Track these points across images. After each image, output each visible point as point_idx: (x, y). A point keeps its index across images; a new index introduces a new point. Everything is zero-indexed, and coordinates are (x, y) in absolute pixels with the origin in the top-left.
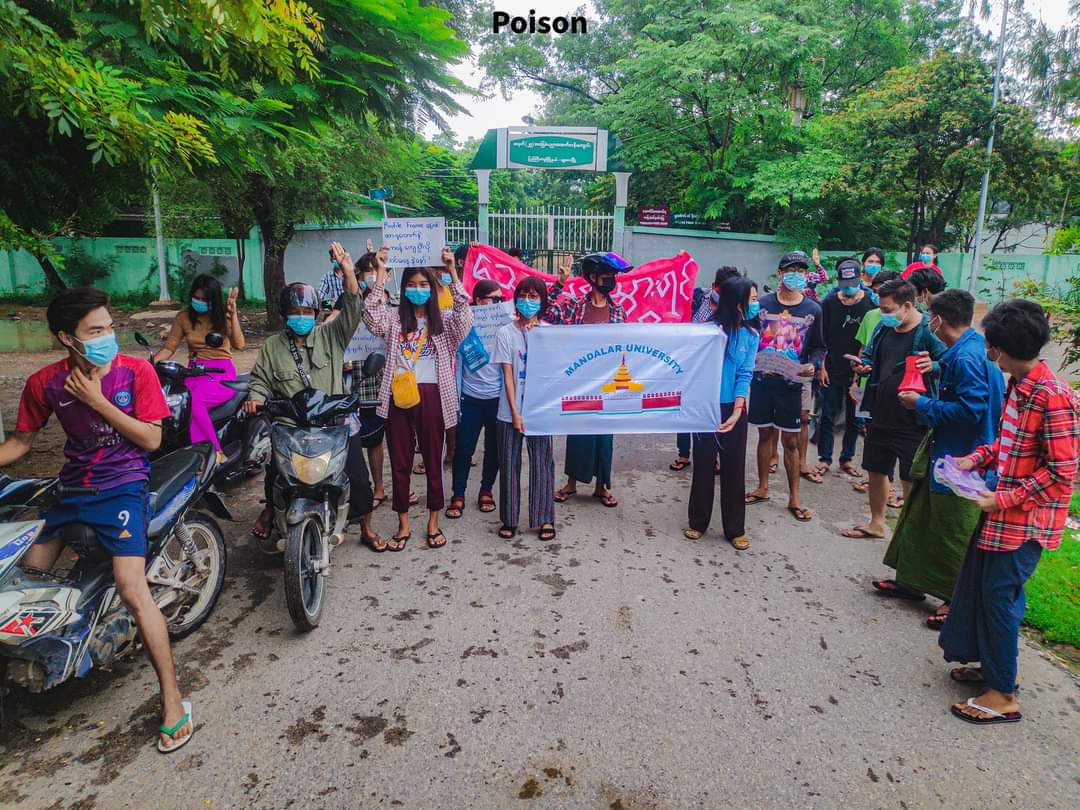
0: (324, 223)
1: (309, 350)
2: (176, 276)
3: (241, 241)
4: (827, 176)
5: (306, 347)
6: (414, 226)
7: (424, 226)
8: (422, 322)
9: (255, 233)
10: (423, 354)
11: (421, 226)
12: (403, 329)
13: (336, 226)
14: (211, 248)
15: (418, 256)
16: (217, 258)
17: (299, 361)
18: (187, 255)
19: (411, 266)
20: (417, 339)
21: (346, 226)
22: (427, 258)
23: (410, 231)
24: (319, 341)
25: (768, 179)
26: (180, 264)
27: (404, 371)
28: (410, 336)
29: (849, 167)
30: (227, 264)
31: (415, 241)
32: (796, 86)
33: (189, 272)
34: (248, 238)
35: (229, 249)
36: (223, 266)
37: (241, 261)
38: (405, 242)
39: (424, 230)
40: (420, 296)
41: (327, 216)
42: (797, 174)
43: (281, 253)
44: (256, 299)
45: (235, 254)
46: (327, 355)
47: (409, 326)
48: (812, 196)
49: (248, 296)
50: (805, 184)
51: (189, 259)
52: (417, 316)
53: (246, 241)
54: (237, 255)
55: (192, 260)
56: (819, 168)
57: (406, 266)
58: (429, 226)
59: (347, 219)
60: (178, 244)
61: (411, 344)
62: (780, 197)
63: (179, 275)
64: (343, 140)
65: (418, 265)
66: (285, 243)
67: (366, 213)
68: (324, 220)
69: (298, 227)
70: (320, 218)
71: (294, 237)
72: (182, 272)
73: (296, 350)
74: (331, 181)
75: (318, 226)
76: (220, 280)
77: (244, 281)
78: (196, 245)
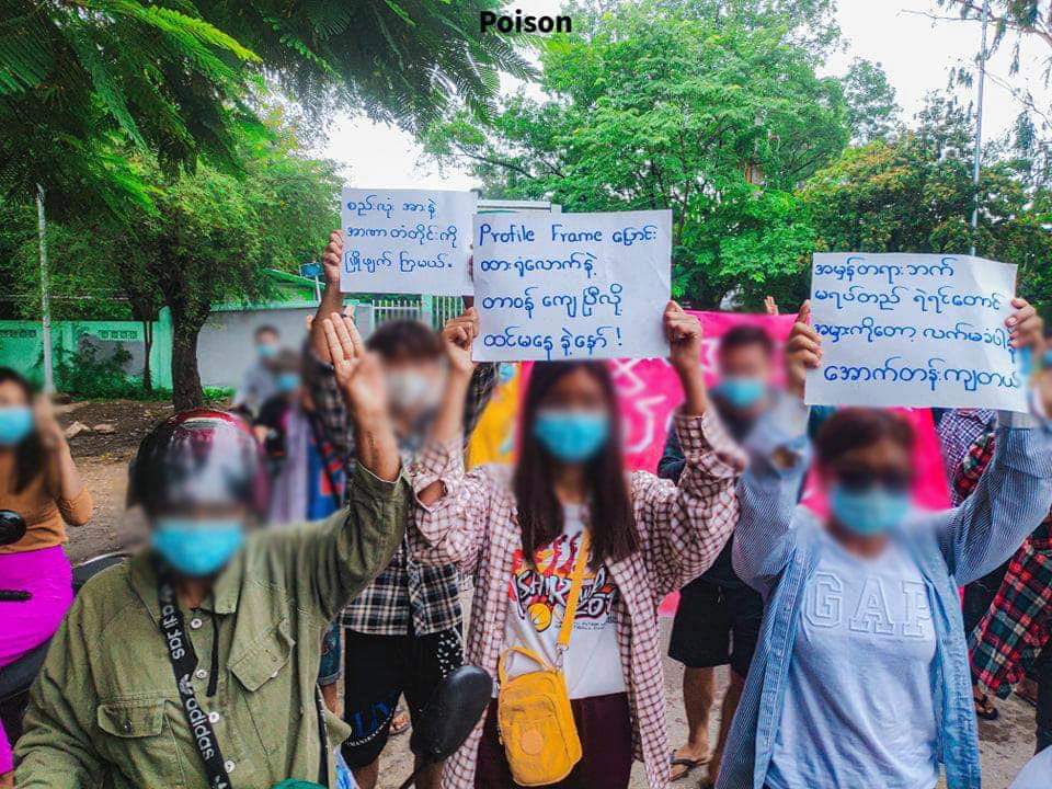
0: (246, 304)
1: (223, 624)
2: (71, 364)
3: (148, 323)
4: (803, 251)
5: (212, 614)
6: (574, 238)
7: (607, 237)
8: (575, 516)
9: (165, 314)
10: (583, 612)
11: (596, 236)
12: (525, 537)
13: (262, 307)
14: (113, 332)
15: (582, 327)
16: (119, 344)
17: (184, 667)
18: (85, 341)
19: (558, 355)
20: (565, 570)
21: (272, 306)
22: (609, 334)
23: (562, 251)
24: (256, 590)
25: (738, 254)
26: (76, 350)
27: (530, 667)
28: (545, 557)
29: (824, 242)
30: (131, 350)
31: (574, 282)
32: (752, 163)
33: (86, 359)
34: (157, 319)
35: (135, 333)
36: (127, 352)
37: (148, 346)
38: (545, 284)
39: (605, 251)
40: (578, 435)
41: (250, 293)
42: (769, 249)
43: (193, 337)
44: (164, 389)
45: (141, 338)
46: (279, 638)
47: (538, 526)
48: (788, 271)
49: (154, 386)
50: (778, 260)
51: (86, 343)
52: (561, 494)
53: (154, 324)
54: (143, 339)
55: (90, 345)
56: (793, 243)
57: (540, 355)
58: (622, 238)
59: (273, 298)
60: (74, 328)
61: (551, 583)
62: (754, 273)
63: (74, 362)
64: (275, 196)
65: (580, 354)
66: (200, 325)
67: (294, 292)
68: (246, 298)
69: (215, 308)
70: (242, 298)
71: (209, 318)
72: (77, 359)
73: (180, 626)
74: (259, 245)
75: (239, 306)
76: (123, 368)
77: (151, 369)
78: (94, 328)
